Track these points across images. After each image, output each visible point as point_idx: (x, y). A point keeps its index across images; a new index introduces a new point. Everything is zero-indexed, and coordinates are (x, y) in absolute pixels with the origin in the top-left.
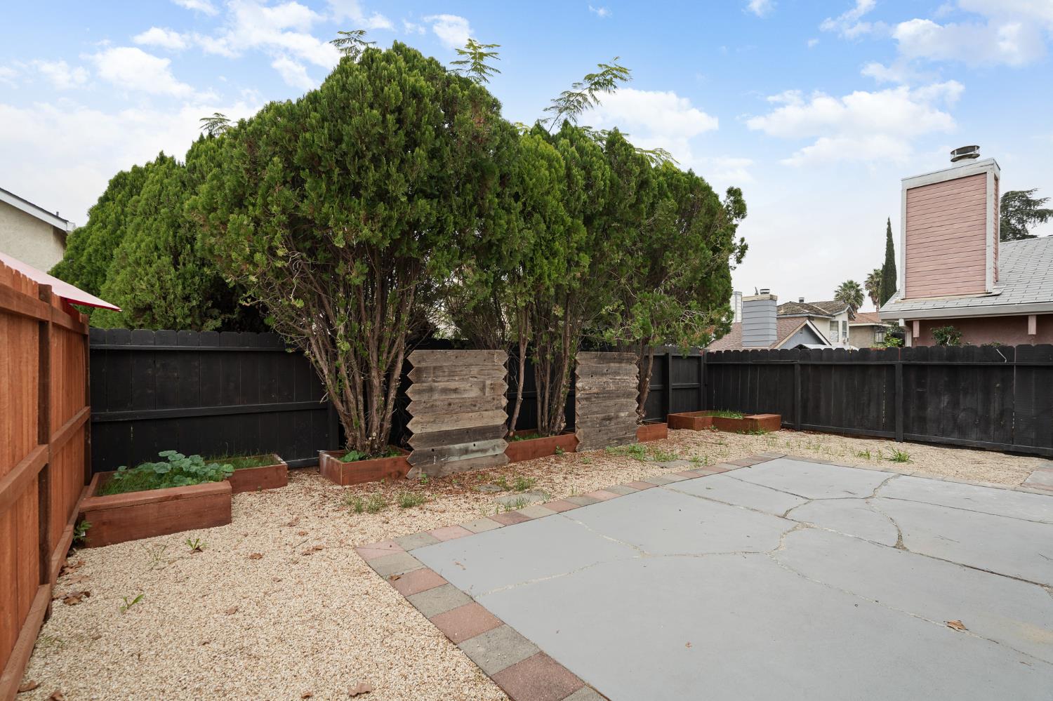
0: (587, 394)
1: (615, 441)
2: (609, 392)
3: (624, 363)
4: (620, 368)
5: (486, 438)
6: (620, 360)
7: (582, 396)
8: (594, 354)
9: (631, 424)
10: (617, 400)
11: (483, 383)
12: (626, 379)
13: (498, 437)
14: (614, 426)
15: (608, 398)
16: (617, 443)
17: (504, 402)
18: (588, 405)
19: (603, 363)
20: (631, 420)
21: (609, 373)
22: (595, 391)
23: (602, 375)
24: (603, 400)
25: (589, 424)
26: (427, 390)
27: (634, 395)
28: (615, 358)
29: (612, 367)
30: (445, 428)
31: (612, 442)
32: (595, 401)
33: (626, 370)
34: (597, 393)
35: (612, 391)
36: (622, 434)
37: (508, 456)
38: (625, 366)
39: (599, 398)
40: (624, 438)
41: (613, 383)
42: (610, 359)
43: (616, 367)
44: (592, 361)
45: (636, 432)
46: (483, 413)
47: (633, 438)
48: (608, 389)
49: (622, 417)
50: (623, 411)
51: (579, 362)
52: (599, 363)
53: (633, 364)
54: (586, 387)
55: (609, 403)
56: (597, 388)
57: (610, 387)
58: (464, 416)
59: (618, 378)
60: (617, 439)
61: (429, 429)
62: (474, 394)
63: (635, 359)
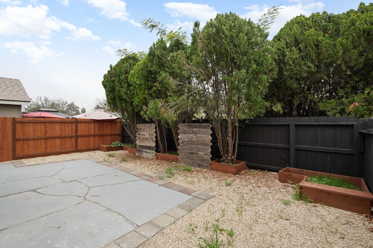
0: (182, 141)
1: (196, 165)
2: (193, 142)
3: (202, 128)
4: (199, 131)
5: (150, 150)
6: (200, 127)
7: (181, 141)
8: (186, 124)
9: (206, 159)
10: (198, 146)
11: (150, 133)
12: (204, 136)
13: (153, 150)
14: (195, 158)
15: (193, 144)
16: (197, 166)
17: (155, 140)
18: (183, 145)
19: (191, 128)
20: (206, 157)
21: (194, 133)
22: (187, 140)
23: (190, 133)
24: (190, 144)
25: (183, 154)
26: (140, 134)
27: (209, 145)
28: (197, 126)
29: (195, 130)
30: (142, 145)
31: (195, 165)
32: (186, 144)
33: (203, 132)
34: (187, 141)
35: (195, 141)
36: (200, 162)
37: (156, 157)
38: (202, 130)
39: (189, 143)
40: (202, 165)
41: (196, 138)
42: (194, 126)
43: (197, 130)
44: (185, 127)
45: (209, 164)
46: (150, 142)
47: (207, 167)
48: (193, 140)
49: (200, 155)
50: (201, 151)
51: (179, 127)
52: (188, 128)
53: (209, 129)
54: (182, 138)
55: (193, 146)
56: (187, 139)
57: (194, 139)
58: (145, 142)
59: (198, 135)
60: (197, 164)
61: (140, 144)
62: (148, 136)
63: (209, 126)
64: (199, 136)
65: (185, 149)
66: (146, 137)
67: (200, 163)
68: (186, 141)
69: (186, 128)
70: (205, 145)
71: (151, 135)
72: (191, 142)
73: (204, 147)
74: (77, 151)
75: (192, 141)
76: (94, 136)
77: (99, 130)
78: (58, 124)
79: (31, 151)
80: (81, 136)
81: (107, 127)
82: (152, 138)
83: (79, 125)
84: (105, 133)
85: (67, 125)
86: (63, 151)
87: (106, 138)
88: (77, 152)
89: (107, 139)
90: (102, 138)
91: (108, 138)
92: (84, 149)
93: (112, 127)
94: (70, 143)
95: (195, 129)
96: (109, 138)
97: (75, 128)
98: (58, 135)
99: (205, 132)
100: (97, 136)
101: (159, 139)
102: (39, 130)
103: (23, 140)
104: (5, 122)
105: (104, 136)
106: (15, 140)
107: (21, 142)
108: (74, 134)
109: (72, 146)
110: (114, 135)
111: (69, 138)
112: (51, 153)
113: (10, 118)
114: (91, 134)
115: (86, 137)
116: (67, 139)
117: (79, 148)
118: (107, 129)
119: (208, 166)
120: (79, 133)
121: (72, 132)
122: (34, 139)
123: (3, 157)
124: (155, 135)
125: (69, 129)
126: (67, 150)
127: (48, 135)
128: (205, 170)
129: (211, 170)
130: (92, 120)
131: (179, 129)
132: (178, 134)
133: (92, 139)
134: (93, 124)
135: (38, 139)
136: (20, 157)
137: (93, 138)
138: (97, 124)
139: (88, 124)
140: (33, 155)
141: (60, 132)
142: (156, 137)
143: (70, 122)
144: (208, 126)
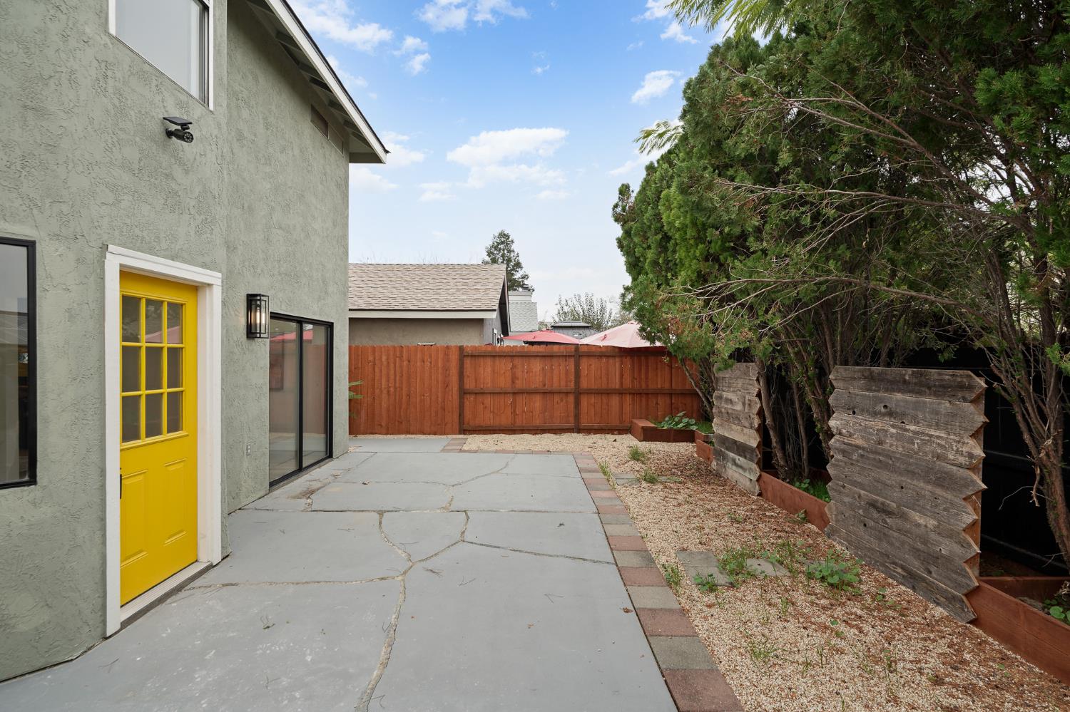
0: (844, 443)
1: (899, 570)
2: (887, 456)
3: (930, 395)
4: (917, 406)
5: (745, 457)
6: (921, 388)
7: (838, 445)
8: (859, 371)
9: (948, 560)
10: (906, 480)
11: (745, 397)
12: (938, 437)
13: (752, 461)
14: (896, 534)
15: (885, 466)
16: (903, 576)
17: (756, 422)
18: (846, 463)
19: (878, 391)
20: (946, 547)
21: (891, 414)
22: (860, 442)
23: (875, 414)
24: (873, 465)
25: (847, 500)
26: (720, 397)
27: (966, 485)
28: (905, 382)
29: (897, 400)
30: (726, 435)
31: (891, 566)
32: (858, 461)
33: (937, 413)
34: (863, 449)
35: (898, 456)
36: (917, 563)
37: (759, 485)
38: (931, 403)
39: (868, 458)
40: (924, 580)
41: (899, 437)
42: (892, 382)
43: (906, 401)
44: (855, 383)
45: (965, 591)
46: (745, 429)
47: (951, 599)
48: (886, 447)
49: (918, 525)
50: (922, 511)
51: (835, 384)
52: (868, 390)
53: (965, 400)
54: (844, 431)
55: (885, 476)
56: (863, 437)
57: (891, 445)
58: (734, 427)
59: (912, 428)
60: (903, 568)
61: (720, 432)
62: (739, 407)
63: (970, 388)
64: (916, 433)
65: (855, 483)
66: (734, 410)
67: (916, 566)
68: (858, 447)
69: (859, 391)
70: (944, 481)
71: (747, 406)
72: (876, 456)
73: (939, 491)
74: (579, 431)
75: (884, 450)
76: (621, 393)
77: (634, 378)
78: (538, 359)
79: (489, 420)
80: (589, 392)
81: (657, 369)
82: (750, 416)
83: (584, 363)
84: (652, 386)
85: (555, 361)
86: (547, 425)
87: (655, 402)
88: (579, 433)
89: (657, 404)
90: (643, 399)
91: (660, 402)
92: (596, 426)
93: (673, 370)
94: (563, 408)
95: (899, 396)
96: (662, 401)
97: (573, 370)
98: (537, 386)
99: (947, 415)
100: (630, 394)
101: (768, 421)
102: (502, 372)
103: (476, 393)
104: (448, 355)
105: (647, 394)
106: (463, 393)
107: (472, 398)
108: (572, 385)
109: (568, 416)
110: (678, 394)
111: (561, 395)
112: (523, 427)
113: (456, 346)
114: (614, 387)
115: (600, 395)
116: (557, 398)
117: (584, 423)
118: (657, 375)
119: (954, 597)
120: (584, 384)
121: (567, 382)
122: (493, 393)
123: (445, 425)
124: (759, 406)
125: (560, 373)
126: (557, 424)
127: (520, 385)
128: (939, 612)
129: (970, 622)
130: (617, 350)
131: (834, 388)
132: (829, 412)
133: (615, 400)
134: (617, 360)
135: (500, 393)
136: (470, 429)
137: (618, 398)
138: (628, 361)
139: (604, 360)
140: (490, 428)
141: (541, 380)
142: (761, 413)
143: (563, 356)
144: (961, 387)
